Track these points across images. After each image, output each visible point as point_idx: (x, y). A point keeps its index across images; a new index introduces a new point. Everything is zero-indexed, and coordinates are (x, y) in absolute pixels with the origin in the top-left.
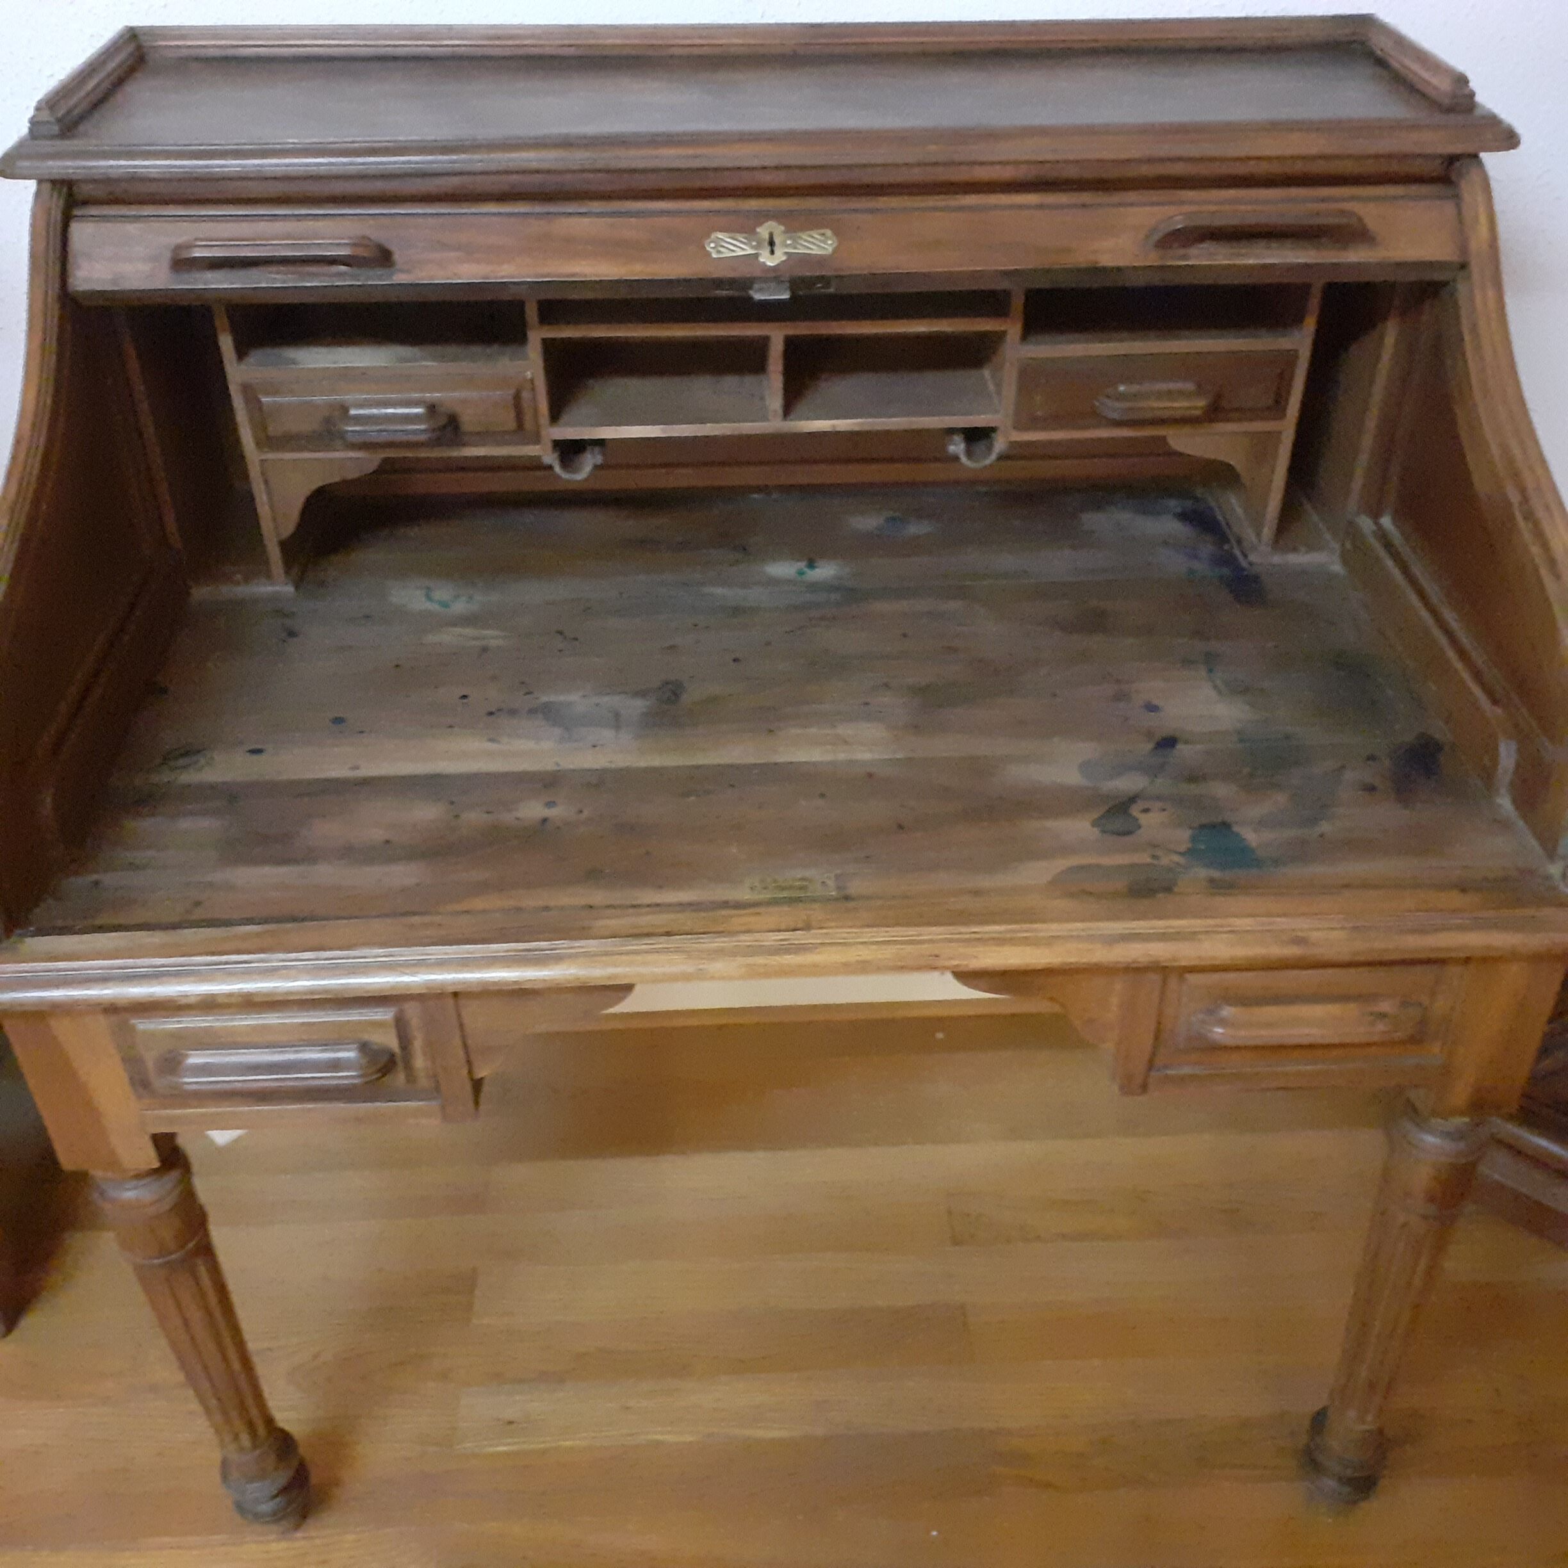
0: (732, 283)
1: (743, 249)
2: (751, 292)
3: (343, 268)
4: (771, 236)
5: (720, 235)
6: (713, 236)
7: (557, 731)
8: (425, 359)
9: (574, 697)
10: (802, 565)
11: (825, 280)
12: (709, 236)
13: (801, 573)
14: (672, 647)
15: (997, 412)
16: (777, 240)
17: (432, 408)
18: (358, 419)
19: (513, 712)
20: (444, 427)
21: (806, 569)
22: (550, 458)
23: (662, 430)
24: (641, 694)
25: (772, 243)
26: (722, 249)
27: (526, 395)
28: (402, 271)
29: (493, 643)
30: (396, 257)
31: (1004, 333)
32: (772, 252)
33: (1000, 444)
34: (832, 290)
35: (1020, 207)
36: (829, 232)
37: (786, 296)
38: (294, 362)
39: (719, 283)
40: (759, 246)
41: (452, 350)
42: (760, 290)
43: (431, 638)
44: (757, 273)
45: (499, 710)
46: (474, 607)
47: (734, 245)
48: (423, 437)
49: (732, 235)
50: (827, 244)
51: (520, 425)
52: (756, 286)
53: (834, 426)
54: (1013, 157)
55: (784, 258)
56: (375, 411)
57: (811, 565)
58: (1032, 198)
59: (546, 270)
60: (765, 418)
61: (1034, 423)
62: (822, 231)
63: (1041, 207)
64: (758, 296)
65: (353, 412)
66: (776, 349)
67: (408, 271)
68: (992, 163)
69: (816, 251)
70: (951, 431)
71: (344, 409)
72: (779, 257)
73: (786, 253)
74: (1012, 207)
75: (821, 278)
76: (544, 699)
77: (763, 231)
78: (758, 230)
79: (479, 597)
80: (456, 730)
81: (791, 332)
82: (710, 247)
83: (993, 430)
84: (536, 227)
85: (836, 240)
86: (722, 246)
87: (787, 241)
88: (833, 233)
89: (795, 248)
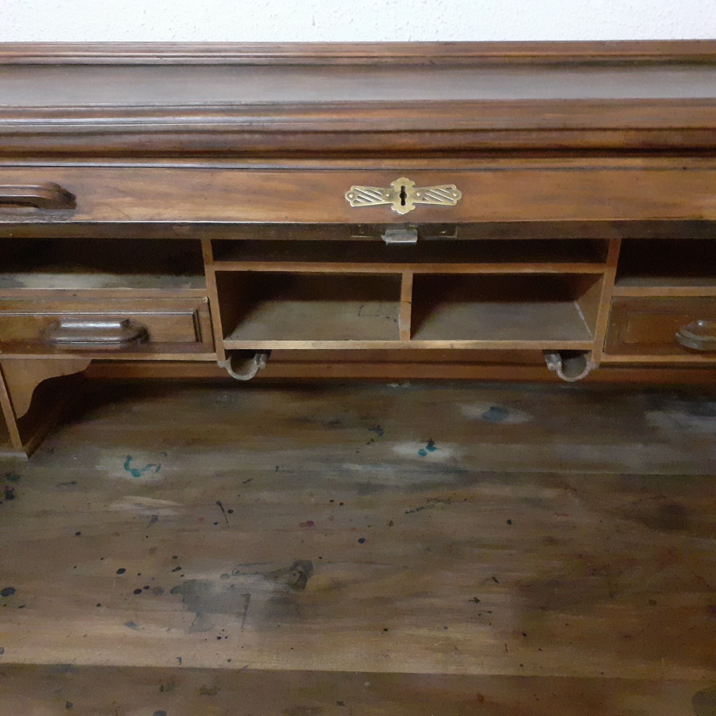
0: (366, 228)
1: (378, 200)
2: (383, 237)
3: (32, 209)
4: (403, 188)
5: (358, 188)
6: (352, 188)
7: (190, 616)
8: (123, 285)
9: (215, 576)
10: (424, 446)
11: (450, 228)
12: (349, 189)
13: (423, 454)
14: (310, 523)
15: (590, 338)
16: (408, 193)
17: (126, 323)
18: (67, 331)
19: (158, 592)
20: (134, 339)
21: (427, 451)
22: (224, 364)
23: (312, 344)
24: (274, 576)
25: (403, 195)
26: (358, 200)
27: (204, 315)
28: (83, 212)
29: (163, 513)
30: (79, 200)
31: (601, 275)
32: (403, 203)
33: (591, 364)
34: (455, 237)
35: (626, 169)
36: (454, 187)
37: (414, 241)
38: (21, 285)
39: (354, 228)
40: (391, 198)
41: (147, 278)
42: (391, 235)
43: (115, 506)
44: (389, 220)
45: (147, 588)
46: (158, 477)
47: (369, 196)
48: (117, 346)
49: (369, 188)
50: (453, 197)
51: (199, 338)
52: (388, 231)
53: (452, 345)
54: (622, 124)
55: (413, 208)
56: (81, 325)
57: (431, 445)
58: (638, 162)
59: (204, 214)
60: (396, 337)
61: (623, 349)
62: (448, 186)
63: (646, 169)
64: (388, 240)
65: (64, 325)
66: (407, 284)
67: (87, 213)
68: (605, 130)
69: (443, 203)
70: (548, 352)
71: (57, 322)
72: (409, 206)
73: (414, 204)
74: (618, 168)
75: (445, 226)
76: (189, 577)
77: (396, 186)
78: (392, 184)
79: (166, 468)
80: (102, 610)
81: (419, 271)
82: (349, 198)
83: (586, 352)
84: (199, 179)
85: (461, 194)
86: (359, 197)
87: (415, 193)
88: (458, 188)
89: (424, 199)
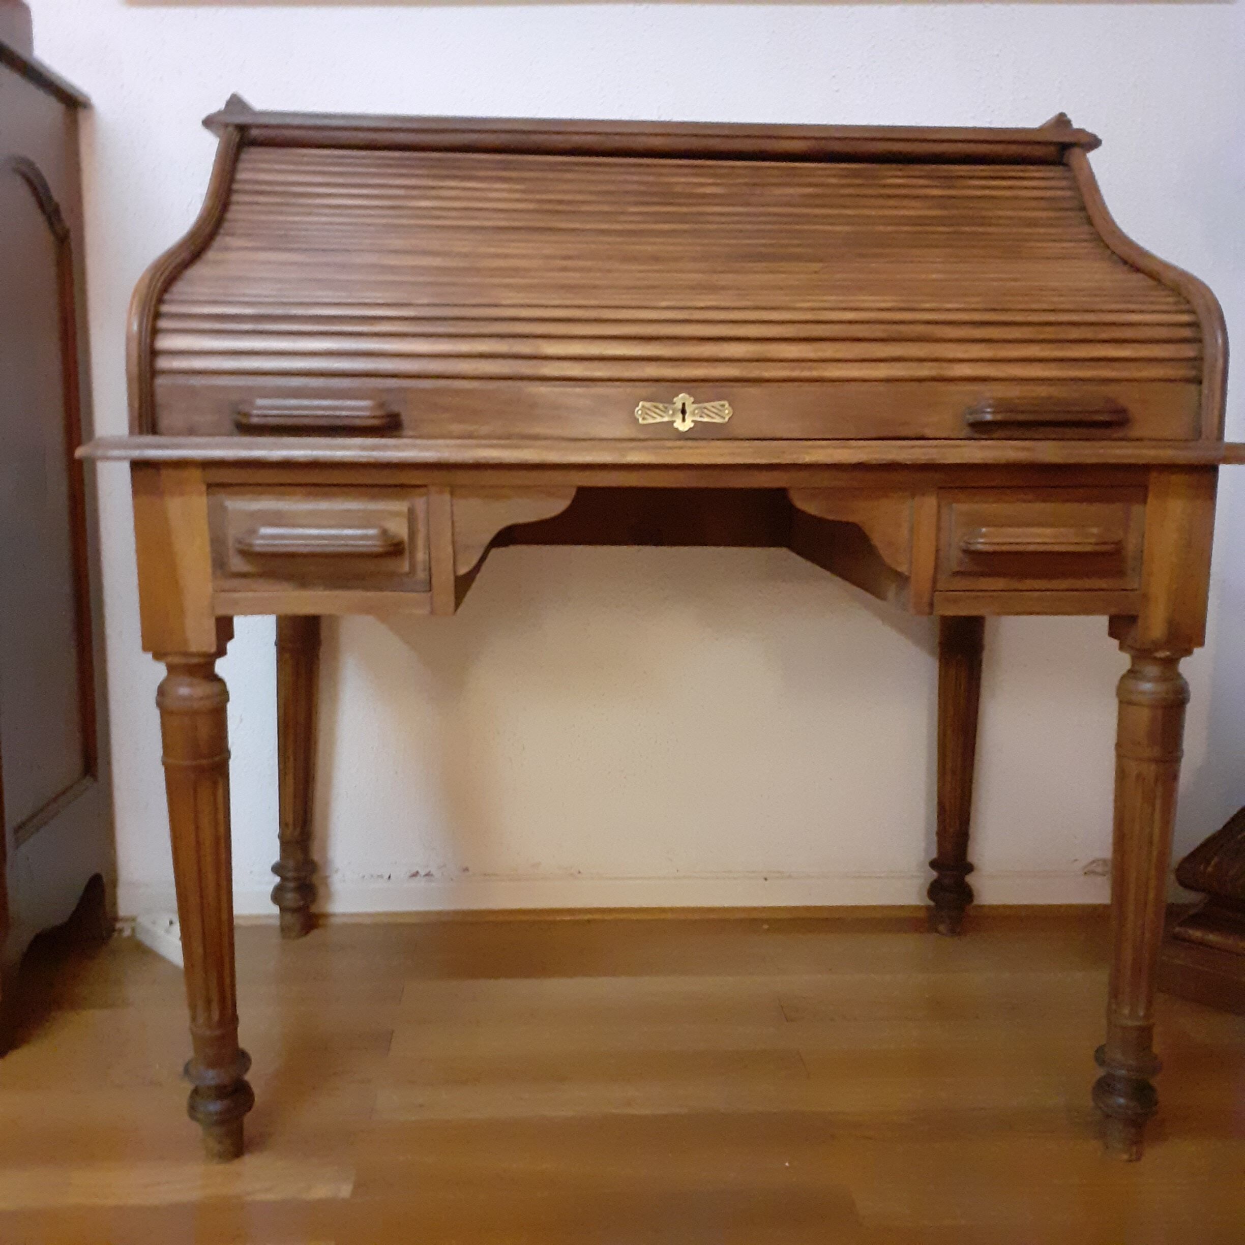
4: (684, 404)
85: (731, 411)
86: (647, 414)
87: (694, 410)
88: (730, 405)
89: (701, 416)
